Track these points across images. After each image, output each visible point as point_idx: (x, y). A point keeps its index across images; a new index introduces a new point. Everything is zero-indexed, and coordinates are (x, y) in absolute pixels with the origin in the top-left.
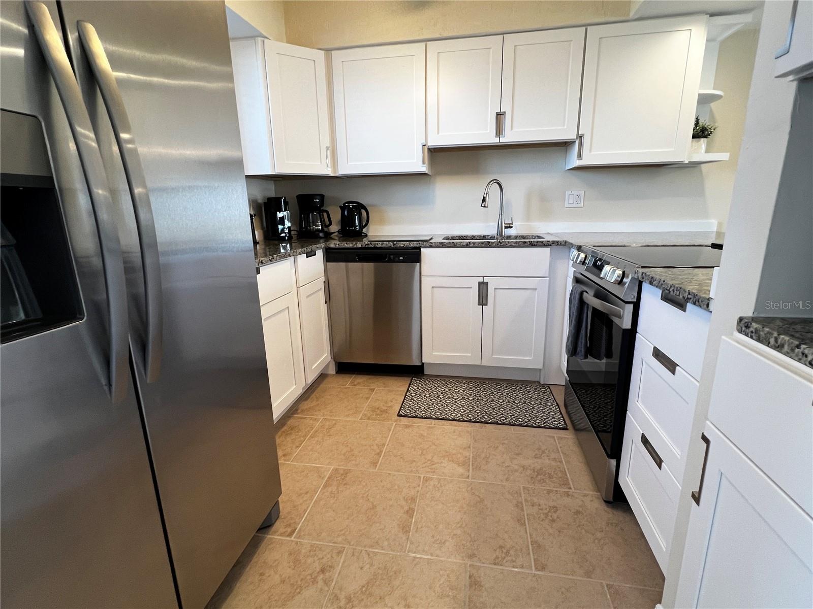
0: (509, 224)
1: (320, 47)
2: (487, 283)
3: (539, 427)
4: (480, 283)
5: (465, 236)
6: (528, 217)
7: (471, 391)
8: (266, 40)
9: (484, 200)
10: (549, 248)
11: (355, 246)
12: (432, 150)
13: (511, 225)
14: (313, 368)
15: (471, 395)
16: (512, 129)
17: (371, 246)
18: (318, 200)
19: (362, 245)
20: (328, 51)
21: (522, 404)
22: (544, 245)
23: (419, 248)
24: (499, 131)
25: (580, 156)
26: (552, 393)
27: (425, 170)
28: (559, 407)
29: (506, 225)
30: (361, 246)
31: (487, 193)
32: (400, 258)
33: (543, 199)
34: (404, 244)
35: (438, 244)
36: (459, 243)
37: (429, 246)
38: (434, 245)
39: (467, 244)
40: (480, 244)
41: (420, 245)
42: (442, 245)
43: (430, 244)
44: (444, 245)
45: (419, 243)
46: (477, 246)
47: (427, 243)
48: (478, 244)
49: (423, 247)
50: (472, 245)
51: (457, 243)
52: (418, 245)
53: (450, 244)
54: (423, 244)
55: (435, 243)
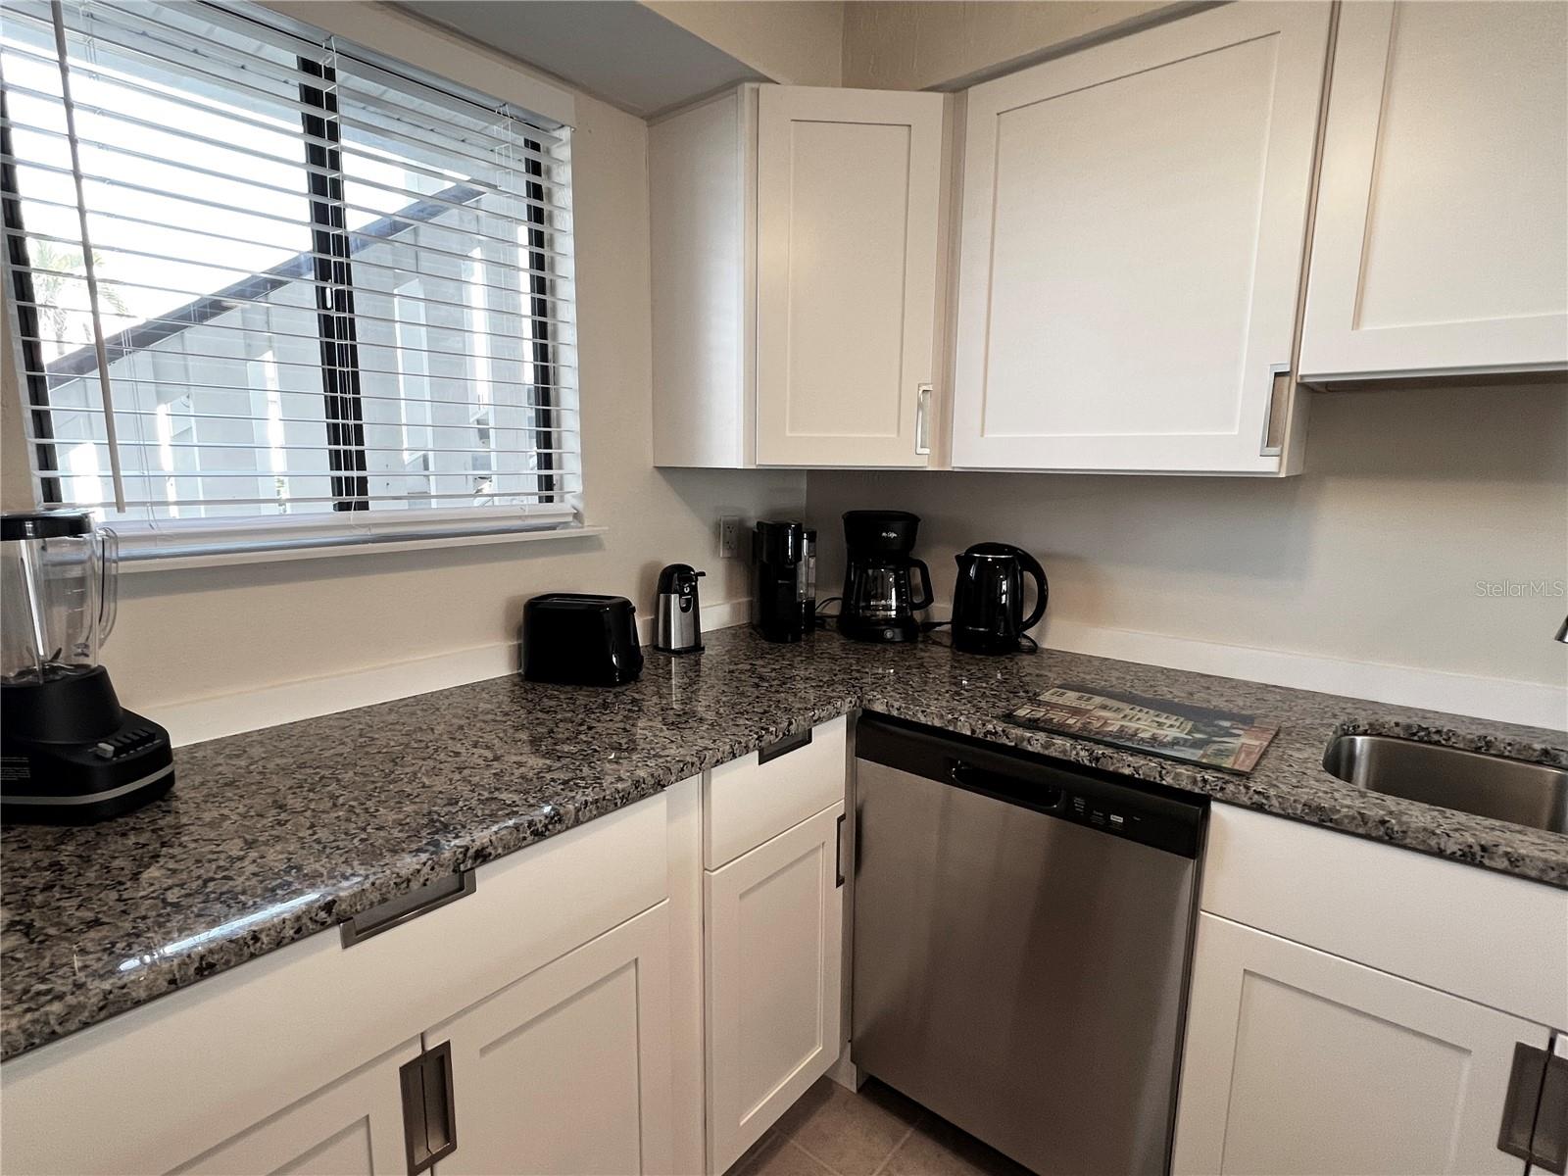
1: (934, 83)
4: (1524, 1053)
8: (764, 87)
11: (951, 728)
14: (742, 1123)
17: (1004, 740)
18: (893, 535)
19: (973, 732)
20: (956, 89)
23: (1204, 802)
27: (1275, 469)
30: (969, 733)
32: (1114, 818)
34: (1136, 765)
35: (1300, 807)
36: (1417, 830)
37: (1249, 803)
38: (1277, 805)
39: (1467, 849)
40: (1553, 874)
41: (1208, 787)
42: (1321, 818)
43: (1256, 797)
44: (1331, 820)
45: (1205, 781)
46: (1533, 873)
47: (1241, 788)
48: (1543, 871)
49: (1219, 795)
50: (1504, 864)
51: (1404, 828)
52: (1200, 785)
53: (1366, 823)
54: (1222, 789)
55: (1280, 800)
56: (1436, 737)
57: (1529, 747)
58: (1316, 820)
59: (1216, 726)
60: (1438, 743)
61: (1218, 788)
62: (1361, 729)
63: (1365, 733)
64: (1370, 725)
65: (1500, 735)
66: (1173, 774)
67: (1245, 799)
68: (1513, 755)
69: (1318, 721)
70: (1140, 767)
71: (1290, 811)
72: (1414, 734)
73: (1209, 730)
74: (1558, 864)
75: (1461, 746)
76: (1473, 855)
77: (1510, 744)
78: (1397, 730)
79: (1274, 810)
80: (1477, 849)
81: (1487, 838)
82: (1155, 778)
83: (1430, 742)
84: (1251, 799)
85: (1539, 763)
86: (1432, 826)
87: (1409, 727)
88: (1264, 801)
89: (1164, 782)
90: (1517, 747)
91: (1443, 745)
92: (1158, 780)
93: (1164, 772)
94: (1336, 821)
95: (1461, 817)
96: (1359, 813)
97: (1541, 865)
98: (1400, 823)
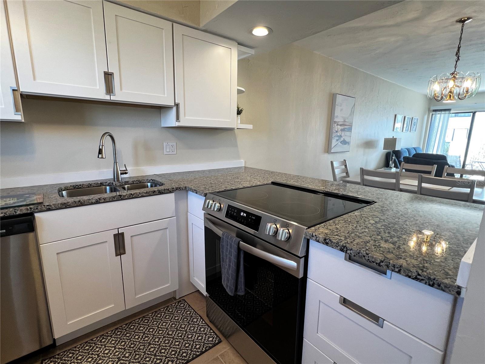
0: (124, 170)
2: (122, 234)
3: (202, 353)
4: (115, 236)
5: (80, 185)
6: (137, 163)
7: (123, 344)
9: (100, 152)
10: (174, 194)
12: (25, 97)
13: (126, 171)
15: (124, 349)
16: (121, 90)
21: (176, 333)
22: (170, 191)
23: (32, 214)
24: (109, 90)
25: (178, 118)
26: (189, 306)
27: (21, 118)
28: (203, 320)
29: (122, 172)
31: (102, 145)
33: (147, 148)
34: (5, 212)
35: (60, 205)
36: (87, 200)
37: (46, 209)
38: (54, 207)
39: (96, 200)
40: (111, 199)
41: (32, 209)
42: (65, 206)
43: (47, 207)
44: (68, 205)
45: (31, 208)
46: (108, 200)
47: (43, 206)
48: (109, 199)
49: (36, 211)
50: (103, 201)
51: (84, 201)
52: (30, 210)
53: (76, 203)
54: (37, 209)
55: (54, 205)
56: (80, 187)
57: (98, 183)
58: (64, 207)
59: (25, 197)
60: (81, 188)
61: (35, 209)
62: (63, 189)
63: (64, 190)
64: (65, 188)
65: (92, 182)
66: (19, 210)
67: (45, 209)
68: (96, 186)
69: (52, 190)
70: (7, 212)
71: (58, 207)
72: (75, 187)
73: (23, 198)
74: (111, 197)
75: (85, 187)
76: (98, 201)
77: (94, 184)
78: (71, 187)
79: (54, 208)
80: (98, 200)
81: (99, 197)
82: (13, 213)
83: (79, 188)
84: (46, 208)
85: (100, 186)
86: (89, 198)
87: (74, 186)
88: (50, 207)
89: (17, 214)
90: (96, 184)
91: (82, 188)
92: (15, 214)
93: (16, 210)
94: (69, 205)
95: (93, 196)
96: (74, 201)
97: (109, 198)
98: (83, 200)
